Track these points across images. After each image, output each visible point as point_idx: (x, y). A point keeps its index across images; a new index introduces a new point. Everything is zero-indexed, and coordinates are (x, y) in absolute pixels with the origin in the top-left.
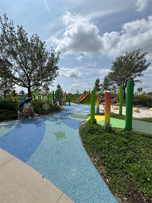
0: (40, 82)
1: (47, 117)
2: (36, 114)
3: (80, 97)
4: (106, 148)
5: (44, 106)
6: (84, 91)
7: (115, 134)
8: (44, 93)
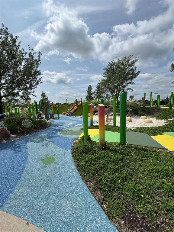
0: (16, 91)
1: (29, 137)
2: (12, 135)
3: (71, 108)
4: (101, 169)
5: (25, 123)
6: (75, 100)
7: (111, 151)
8: (23, 103)
